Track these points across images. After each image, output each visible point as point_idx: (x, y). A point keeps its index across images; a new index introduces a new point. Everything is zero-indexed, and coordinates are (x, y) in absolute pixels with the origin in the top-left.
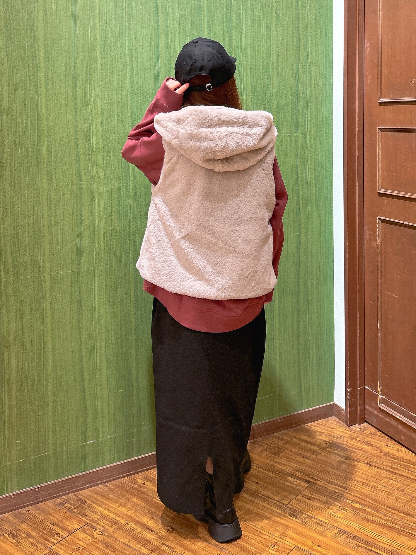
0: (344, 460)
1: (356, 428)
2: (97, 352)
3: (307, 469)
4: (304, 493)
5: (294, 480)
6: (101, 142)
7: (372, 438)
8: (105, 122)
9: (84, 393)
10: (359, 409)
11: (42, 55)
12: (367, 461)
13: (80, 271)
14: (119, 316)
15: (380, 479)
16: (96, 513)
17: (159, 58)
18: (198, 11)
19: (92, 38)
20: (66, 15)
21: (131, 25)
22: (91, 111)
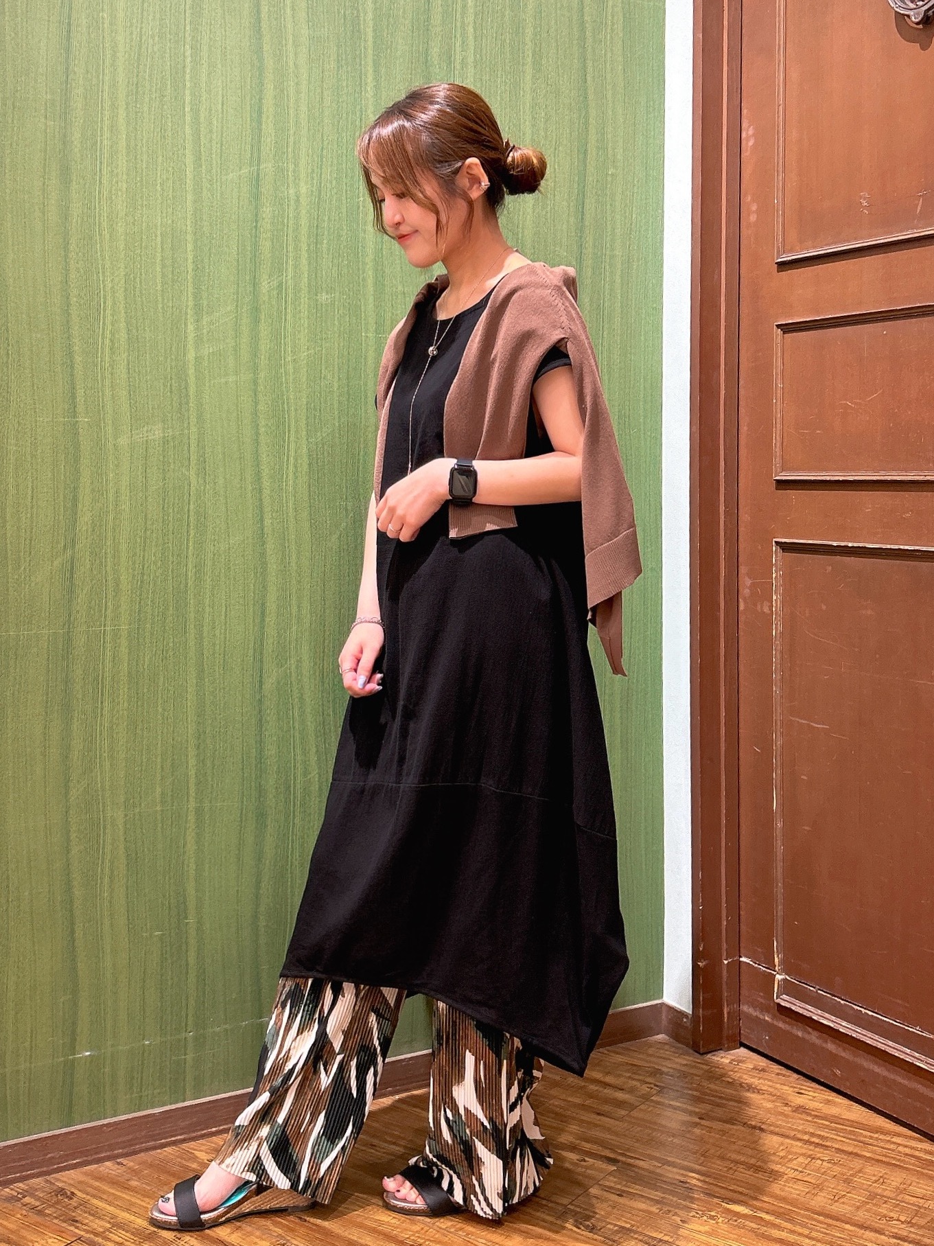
0: (698, 1120)
1: (719, 1059)
2: (105, 833)
3: (608, 1136)
4: (607, 1184)
5: (578, 1157)
6: (123, 325)
7: (760, 1078)
8: (135, 279)
9: (73, 932)
10: (725, 1013)
12: (753, 1123)
13: (69, 632)
14: (159, 749)
15: (790, 1157)
16: (99, 1218)
17: (260, 137)
18: (353, 32)
19: (107, 78)
20: (49, 17)
21: (198, 52)
22: (102, 251)
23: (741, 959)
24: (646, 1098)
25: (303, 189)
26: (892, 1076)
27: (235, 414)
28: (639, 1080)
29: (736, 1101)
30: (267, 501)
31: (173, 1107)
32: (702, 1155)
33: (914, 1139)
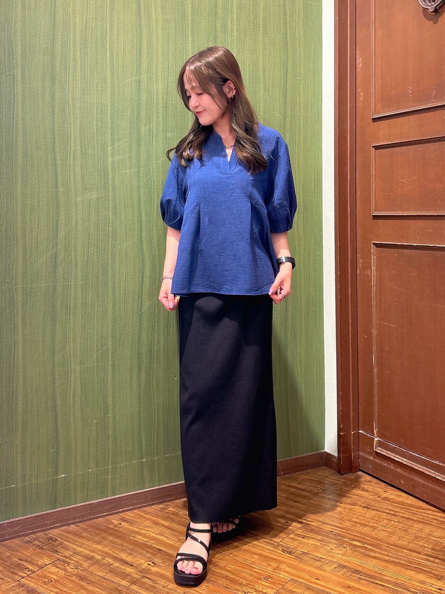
1: (349, 477)
2: (71, 376)
3: (299, 512)
4: (297, 533)
5: (285, 521)
6: (79, 147)
7: (368, 485)
8: (84, 127)
9: (56, 421)
10: (353, 456)
11: (20, 52)
12: (364, 505)
13: (54, 285)
14: (96, 338)
15: (380, 520)
16: (68, 550)
17: (141, 63)
18: (182, 17)
19: (71, 38)
20: (45, 10)
21: (112, 26)
22: (69, 114)
23: (359, 431)
24: (316, 494)
25: (160, 87)
26: (426, 483)
27: (129, 187)
28: (313, 486)
29: (356, 495)
30: (144, 226)
31: (102, 500)
32: (341, 520)
33: (436, 511)
